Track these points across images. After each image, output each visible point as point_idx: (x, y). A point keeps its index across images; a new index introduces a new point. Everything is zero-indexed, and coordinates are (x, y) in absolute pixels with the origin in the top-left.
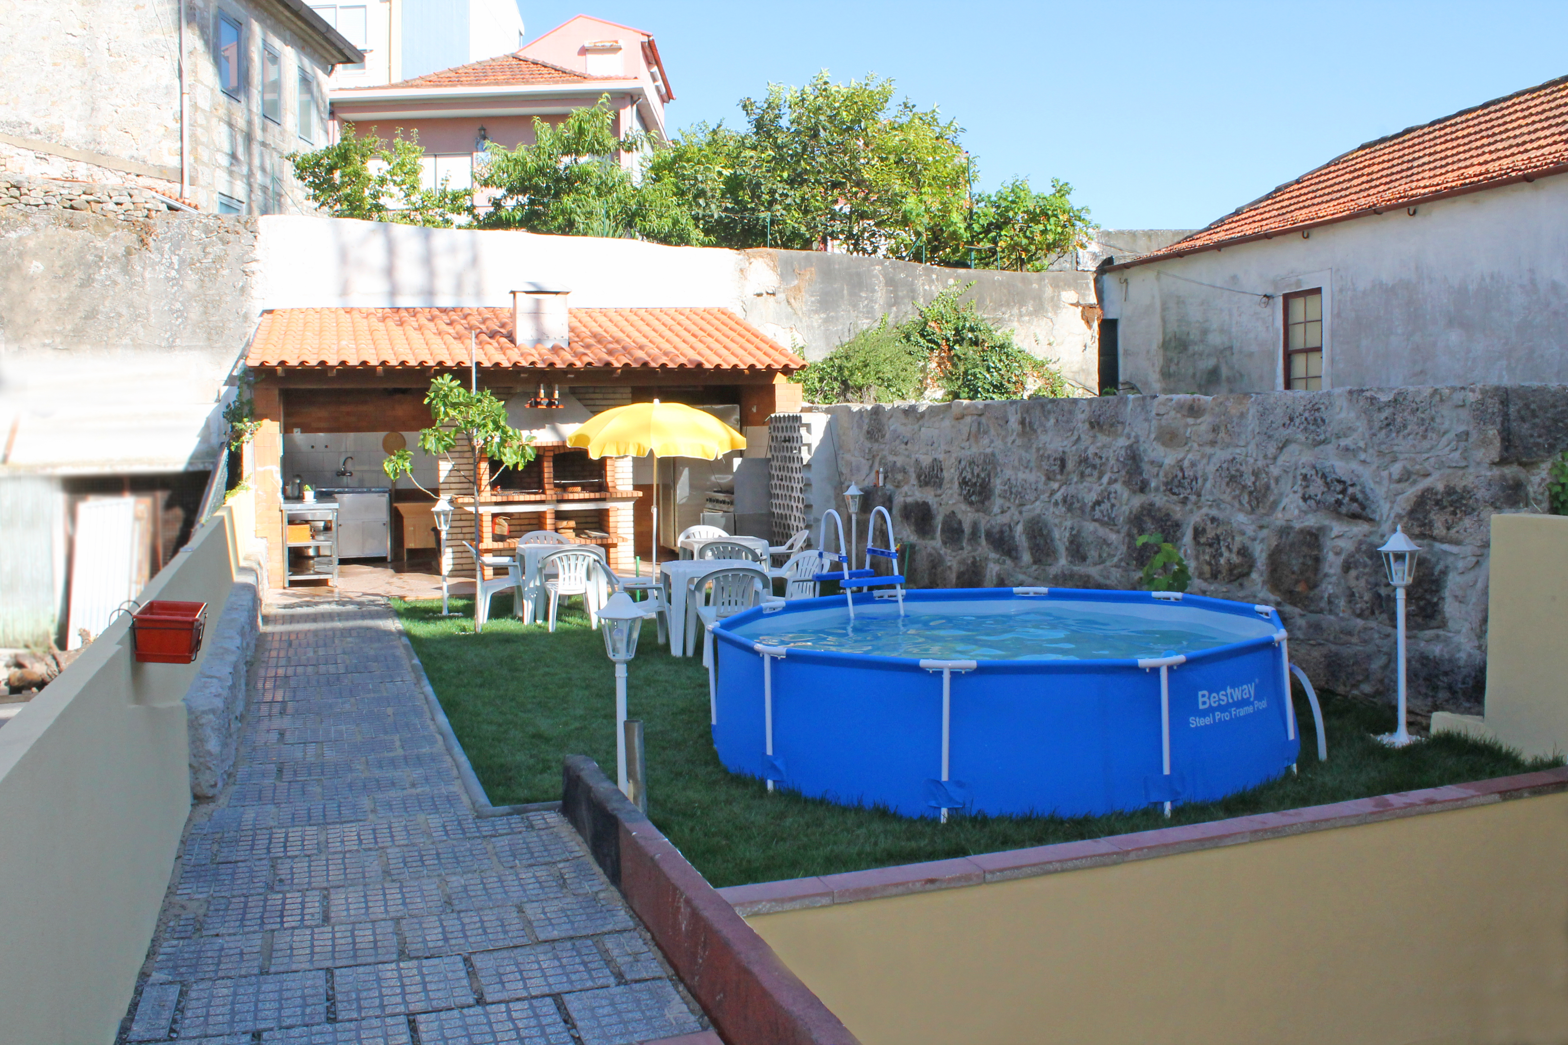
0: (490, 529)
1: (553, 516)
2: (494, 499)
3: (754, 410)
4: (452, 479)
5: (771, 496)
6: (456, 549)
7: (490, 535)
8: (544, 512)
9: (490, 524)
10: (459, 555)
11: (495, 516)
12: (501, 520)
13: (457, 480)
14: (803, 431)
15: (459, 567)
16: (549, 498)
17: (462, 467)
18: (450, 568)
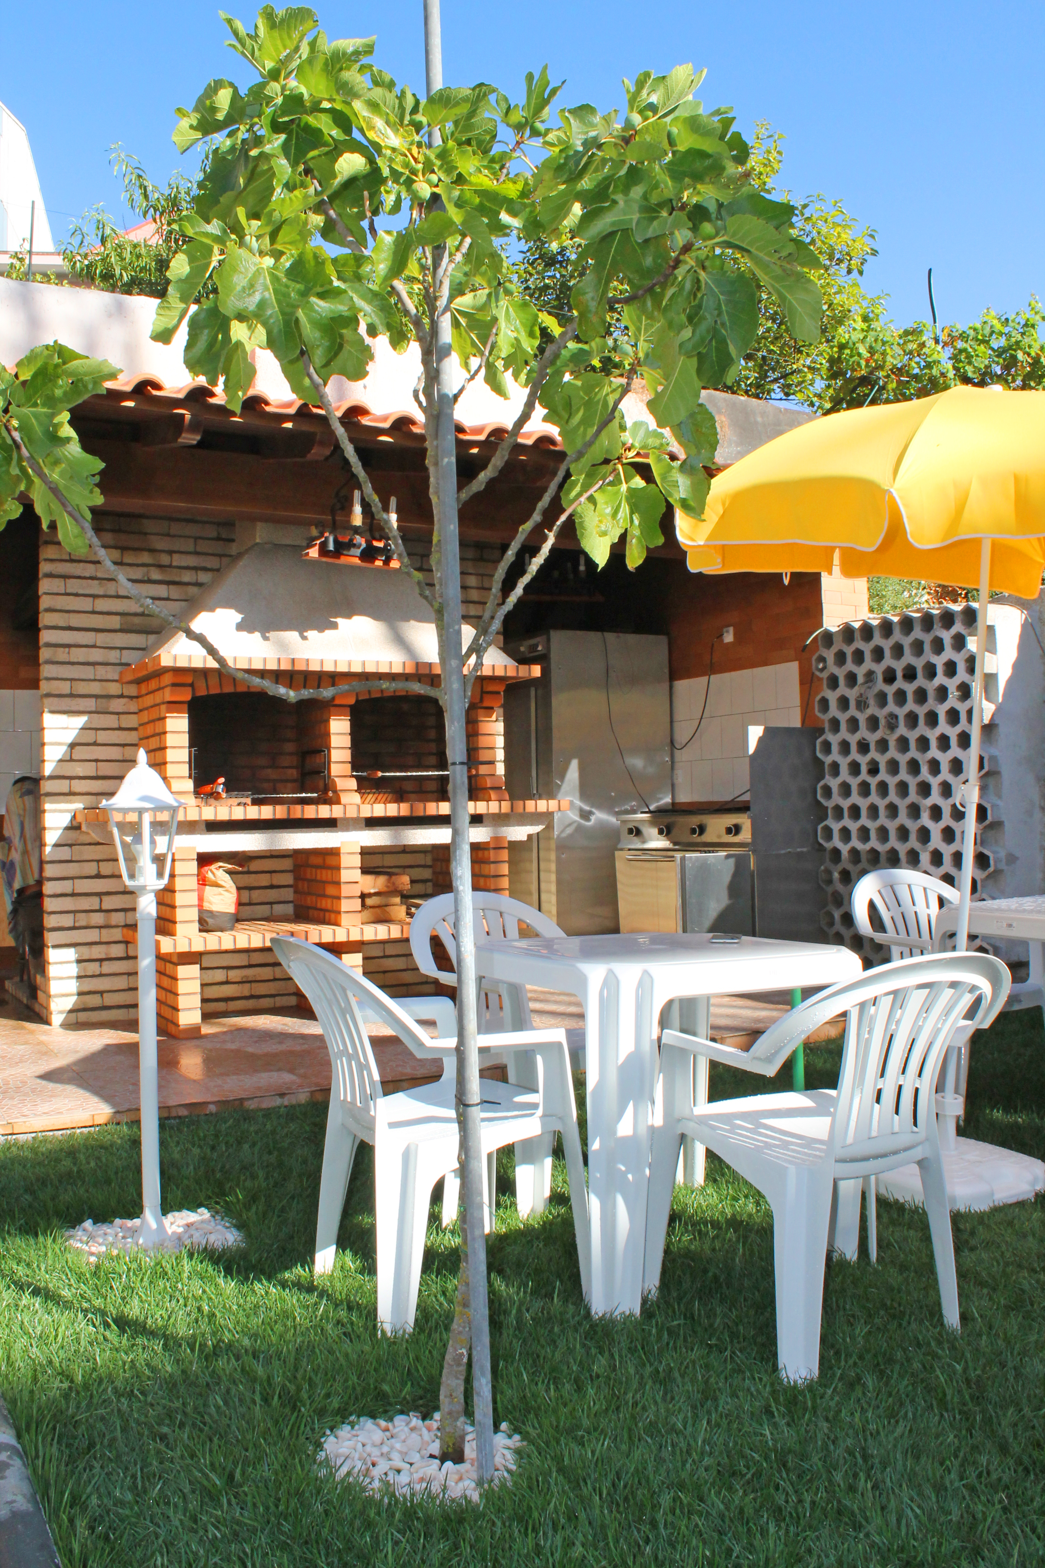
0: (193, 898)
1: (357, 861)
2: (209, 813)
3: (729, 637)
4: (79, 769)
5: (821, 813)
6: (87, 952)
7: (194, 914)
8: (334, 853)
9: (193, 883)
10: (93, 968)
11: (205, 860)
12: (218, 873)
13: (88, 769)
14: (972, 644)
15: (95, 1000)
16: (352, 813)
17: (102, 737)
18: (69, 1003)
